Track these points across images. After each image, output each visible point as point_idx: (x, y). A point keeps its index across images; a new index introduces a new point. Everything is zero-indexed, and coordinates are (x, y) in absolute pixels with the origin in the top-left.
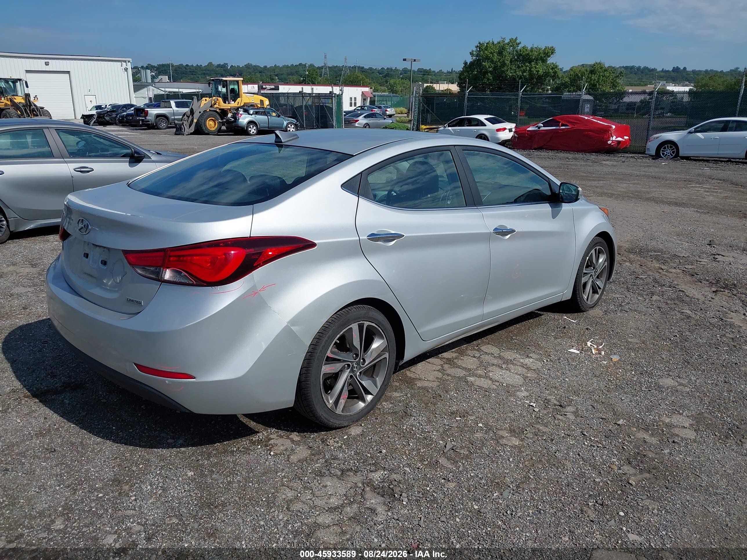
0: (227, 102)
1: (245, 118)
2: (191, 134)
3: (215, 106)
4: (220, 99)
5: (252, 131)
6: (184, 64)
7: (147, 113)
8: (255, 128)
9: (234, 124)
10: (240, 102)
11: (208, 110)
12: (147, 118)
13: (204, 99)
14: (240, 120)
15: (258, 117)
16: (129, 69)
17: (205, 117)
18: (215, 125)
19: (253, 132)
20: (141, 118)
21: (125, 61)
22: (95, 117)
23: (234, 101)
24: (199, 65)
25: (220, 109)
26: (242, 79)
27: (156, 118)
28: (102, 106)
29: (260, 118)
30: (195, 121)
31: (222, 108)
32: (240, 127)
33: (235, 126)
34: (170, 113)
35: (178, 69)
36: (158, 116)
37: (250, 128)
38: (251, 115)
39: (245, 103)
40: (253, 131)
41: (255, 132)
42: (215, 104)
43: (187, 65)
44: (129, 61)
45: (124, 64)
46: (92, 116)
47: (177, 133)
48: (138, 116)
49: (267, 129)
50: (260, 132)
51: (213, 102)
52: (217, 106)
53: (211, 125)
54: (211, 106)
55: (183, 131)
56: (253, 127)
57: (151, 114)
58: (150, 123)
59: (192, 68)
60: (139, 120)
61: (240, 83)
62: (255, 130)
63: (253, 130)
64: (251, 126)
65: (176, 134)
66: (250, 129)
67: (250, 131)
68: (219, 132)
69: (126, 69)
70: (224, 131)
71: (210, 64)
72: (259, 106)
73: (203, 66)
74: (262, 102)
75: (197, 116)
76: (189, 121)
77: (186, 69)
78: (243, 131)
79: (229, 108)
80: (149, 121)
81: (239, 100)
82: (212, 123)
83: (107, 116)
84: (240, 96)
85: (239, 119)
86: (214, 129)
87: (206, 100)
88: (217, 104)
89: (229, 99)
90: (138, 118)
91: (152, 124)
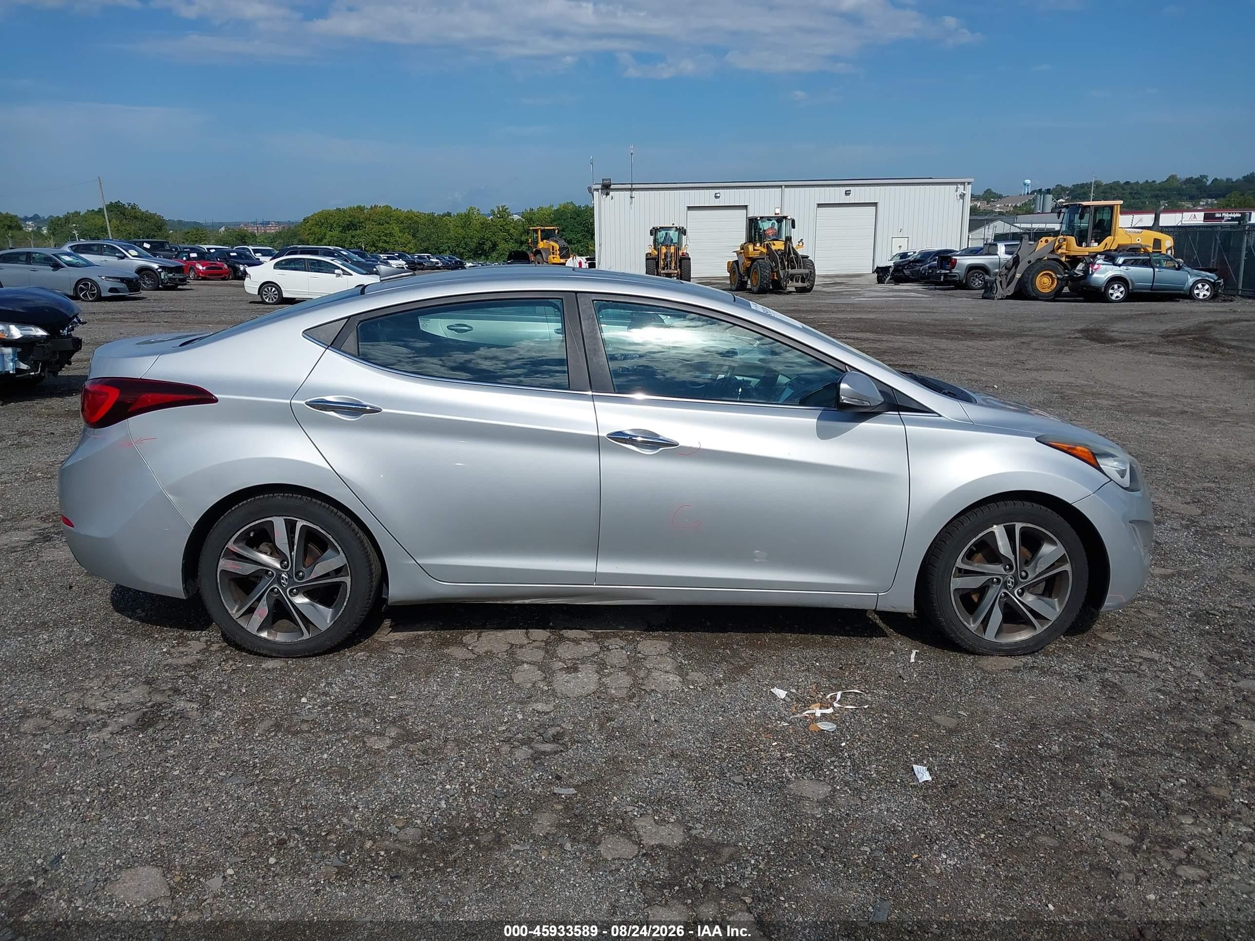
0: (1084, 244)
1: (1106, 271)
2: (1008, 298)
3: (1060, 251)
4: (1072, 240)
5: (1115, 295)
6: (1122, 182)
7: (954, 264)
8: (1122, 289)
9: (1082, 282)
10: (1110, 243)
11: (1046, 258)
12: (954, 271)
13: (1044, 239)
14: (1095, 275)
15: (1133, 269)
16: (967, 195)
17: (1035, 270)
18: (1052, 283)
19: (1117, 297)
20: (943, 271)
21: (963, 183)
22: (891, 270)
23: (1099, 242)
24: (1149, 181)
25: (1067, 257)
26: (1121, 202)
27: (968, 272)
28: (909, 254)
29: (1138, 273)
30: (1018, 276)
31: (1072, 254)
32: (1094, 287)
33: (1083, 286)
34: (993, 264)
35: (1109, 190)
36: (972, 268)
37: (1113, 288)
38: (1120, 265)
39: (1119, 246)
40: (1119, 294)
41: (1121, 296)
42: (1059, 247)
43: (1127, 183)
44: (969, 183)
45: (961, 187)
46: (888, 268)
47: (986, 295)
48: (942, 268)
49: (1149, 291)
50: (1132, 296)
51: (1057, 244)
52: (1064, 251)
53: (1044, 283)
54: (1053, 252)
55: (994, 292)
56: (1119, 287)
57: (961, 265)
58: (957, 279)
59: (1135, 187)
60: (941, 274)
61: (1117, 210)
62: (1121, 292)
63: (1117, 293)
64: (1116, 286)
65: (984, 298)
66: (1111, 291)
67: (1112, 294)
68: (1056, 296)
69: (962, 196)
70: (1066, 295)
71: (1173, 177)
72: (1150, 250)
73: (1158, 182)
74: (1157, 243)
75: (1023, 266)
76: (1009, 277)
77: (1123, 189)
78: (1098, 295)
79: (1087, 254)
80: (955, 276)
81: (1108, 239)
82: (1046, 280)
83: (908, 268)
84: (1113, 232)
85: (1093, 273)
86: (1048, 291)
87: (1047, 241)
88: (1064, 247)
89: (1089, 236)
90: (938, 272)
91: (959, 280)
